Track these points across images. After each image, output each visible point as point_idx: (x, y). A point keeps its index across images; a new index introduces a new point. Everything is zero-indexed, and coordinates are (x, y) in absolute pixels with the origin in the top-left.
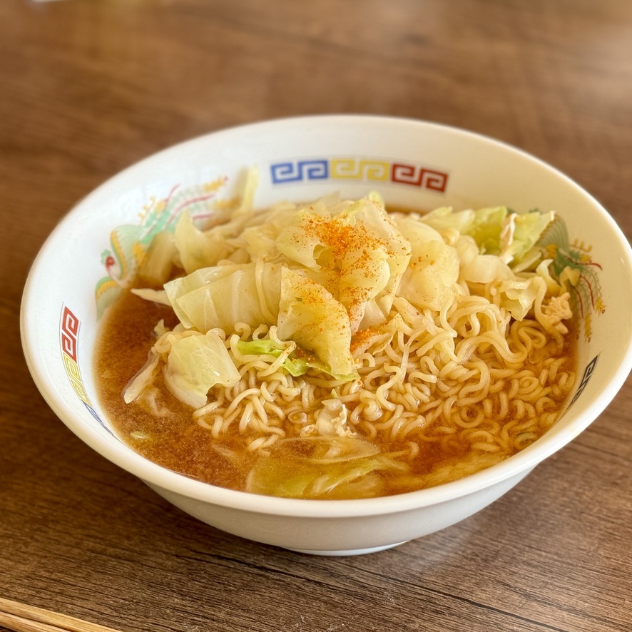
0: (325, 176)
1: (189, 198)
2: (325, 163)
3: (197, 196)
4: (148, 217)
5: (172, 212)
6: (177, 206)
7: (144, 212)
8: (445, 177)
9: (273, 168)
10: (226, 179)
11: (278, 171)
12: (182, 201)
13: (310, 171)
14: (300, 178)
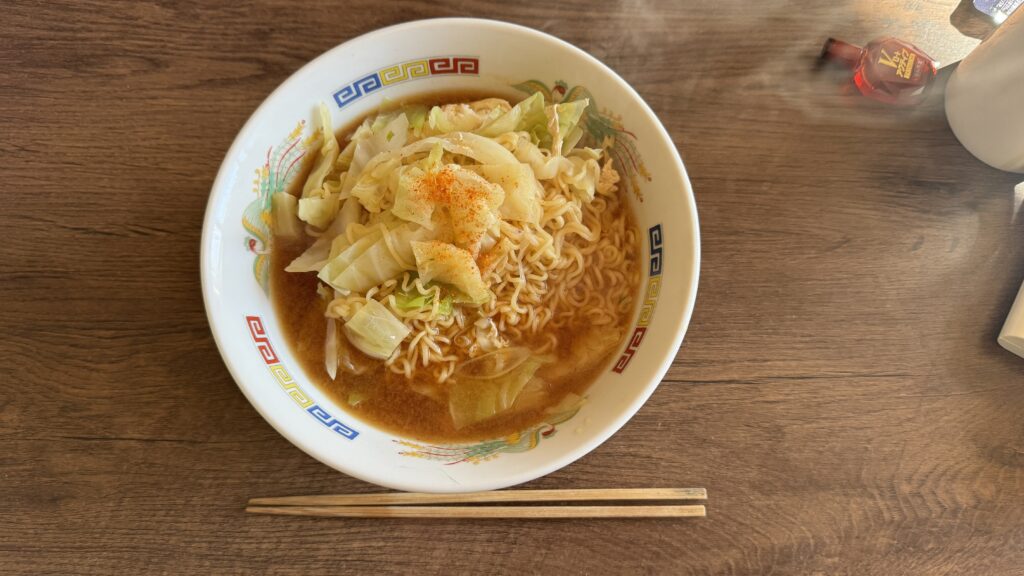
0: (378, 85)
1: (283, 152)
2: (375, 76)
3: (288, 147)
4: (261, 187)
5: (275, 171)
6: (277, 163)
7: (256, 186)
8: (476, 62)
9: (336, 96)
10: (304, 122)
11: (340, 97)
12: (279, 158)
13: (365, 86)
14: (359, 94)
